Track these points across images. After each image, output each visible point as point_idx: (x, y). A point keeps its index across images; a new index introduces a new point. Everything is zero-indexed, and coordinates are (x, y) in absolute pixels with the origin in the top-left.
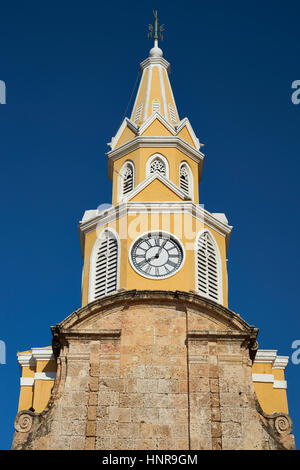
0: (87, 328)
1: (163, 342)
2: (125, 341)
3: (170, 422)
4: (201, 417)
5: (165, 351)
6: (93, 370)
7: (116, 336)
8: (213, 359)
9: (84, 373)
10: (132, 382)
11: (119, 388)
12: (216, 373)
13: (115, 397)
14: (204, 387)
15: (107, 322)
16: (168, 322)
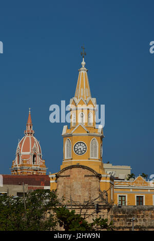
0: (63, 174)
1: (79, 176)
2: (71, 176)
3: (81, 194)
4: (87, 194)
5: (80, 178)
6: (64, 183)
7: (69, 176)
8: (90, 181)
9: (62, 184)
10: (73, 186)
11: (70, 187)
12: (90, 183)
13: (69, 189)
14: (88, 187)
15: (67, 173)
16: (81, 171)
